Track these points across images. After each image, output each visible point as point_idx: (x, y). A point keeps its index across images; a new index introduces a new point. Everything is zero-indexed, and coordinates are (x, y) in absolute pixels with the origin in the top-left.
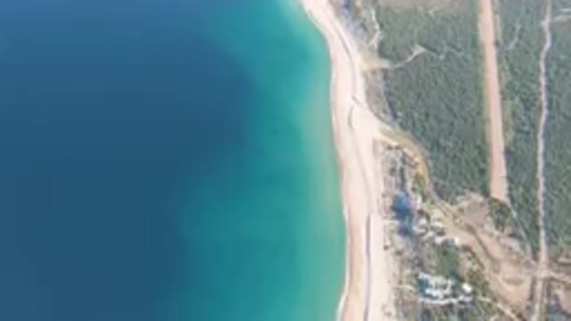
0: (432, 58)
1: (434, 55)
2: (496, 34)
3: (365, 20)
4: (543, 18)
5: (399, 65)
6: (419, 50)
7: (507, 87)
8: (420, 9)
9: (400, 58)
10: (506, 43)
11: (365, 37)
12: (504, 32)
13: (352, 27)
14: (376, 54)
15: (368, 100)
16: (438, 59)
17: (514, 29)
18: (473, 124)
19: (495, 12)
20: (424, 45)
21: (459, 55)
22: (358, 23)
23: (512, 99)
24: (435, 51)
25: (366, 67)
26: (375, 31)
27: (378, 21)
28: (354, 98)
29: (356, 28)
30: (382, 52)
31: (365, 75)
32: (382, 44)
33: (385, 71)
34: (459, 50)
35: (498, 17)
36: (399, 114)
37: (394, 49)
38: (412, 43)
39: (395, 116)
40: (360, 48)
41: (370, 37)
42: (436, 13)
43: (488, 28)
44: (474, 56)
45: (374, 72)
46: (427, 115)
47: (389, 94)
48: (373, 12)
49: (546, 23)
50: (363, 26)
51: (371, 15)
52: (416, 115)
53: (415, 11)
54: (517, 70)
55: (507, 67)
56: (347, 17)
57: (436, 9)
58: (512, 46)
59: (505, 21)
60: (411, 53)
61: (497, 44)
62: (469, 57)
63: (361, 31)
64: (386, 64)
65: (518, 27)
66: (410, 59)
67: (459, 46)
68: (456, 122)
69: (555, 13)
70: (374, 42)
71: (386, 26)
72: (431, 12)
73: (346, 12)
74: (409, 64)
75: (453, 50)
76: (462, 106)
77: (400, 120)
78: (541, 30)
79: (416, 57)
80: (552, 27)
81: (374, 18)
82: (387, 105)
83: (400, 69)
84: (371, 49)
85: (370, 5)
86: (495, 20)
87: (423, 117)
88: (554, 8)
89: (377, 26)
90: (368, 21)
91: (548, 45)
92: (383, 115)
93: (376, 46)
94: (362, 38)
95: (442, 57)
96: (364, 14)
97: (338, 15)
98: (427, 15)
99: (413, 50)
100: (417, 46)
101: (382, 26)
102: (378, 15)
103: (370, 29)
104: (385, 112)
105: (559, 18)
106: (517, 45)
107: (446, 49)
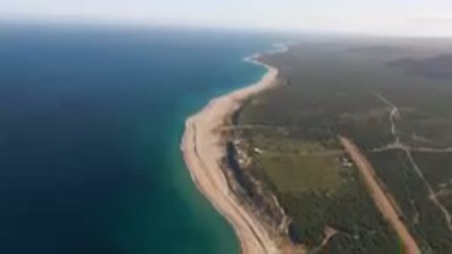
0: (347, 238)
1: (348, 236)
2: (396, 211)
3: (268, 206)
4: (427, 193)
6: (330, 232)
8: (318, 193)
9: (316, 243)
10: (410, 218)
11: (274, 224)
12: (403, 209)
13: (258, 213)
14: (288, 238)
16: (354, 240)
17: (410, 205)
19: (385, 192)
20: (334, 226)
21: (374, 232)
22: (262, 210)
24: (345, 230)
26: (281, 216)
27: (281, 205)
29: (262, 214)
32: (291, 228)
34: (370, 229)
35: (388, 195)
37: (306, 232)
38: (323, 226)
40: (271, 236)
41: (279, 223)
42: (333, 195)
43: (387, 207)
44: (386, 232)
48: (275, 198)
49: (433, 197)
50: (269, 212)
51: (273, 202)
53: (313, 195)
55: (425, 242)
56: (251, 205)
57: (332, 191)
58: (416, 220)
59: (397, 198)
60: (324, 236)
61: (401, 218)
62: (383, 235)
63: (268, 218)
65: (412, 202)
66: (325, 242)
67: (367, 223)
69: (436, 190)
70: (284, 226)
71: (290, 210)
72: (328, 195)
73: (249, 198)
74: (325, 247)
75: (365, 229)
78: (432, 203)
79: (331, 239)
80: (438, 198)
81: (277, 203)
84: (282, 234)
85: (270, 192)
86: (388, 199)
88: (431, 184)
89: (282, 211)
90: (272, 206)
91: (448, 217)
93: (287, 231)
94: (270, 223)
95: (356, 237)
96: (266, 200)
97: (241, 203)
98: (325, 198)
99: (326, 232)
100: (328, 228)
101: (286, 211)
102: (280, 200)
103: (276, 214)
105: (442, 192)
106: (420, 219)
107: (356, 228)
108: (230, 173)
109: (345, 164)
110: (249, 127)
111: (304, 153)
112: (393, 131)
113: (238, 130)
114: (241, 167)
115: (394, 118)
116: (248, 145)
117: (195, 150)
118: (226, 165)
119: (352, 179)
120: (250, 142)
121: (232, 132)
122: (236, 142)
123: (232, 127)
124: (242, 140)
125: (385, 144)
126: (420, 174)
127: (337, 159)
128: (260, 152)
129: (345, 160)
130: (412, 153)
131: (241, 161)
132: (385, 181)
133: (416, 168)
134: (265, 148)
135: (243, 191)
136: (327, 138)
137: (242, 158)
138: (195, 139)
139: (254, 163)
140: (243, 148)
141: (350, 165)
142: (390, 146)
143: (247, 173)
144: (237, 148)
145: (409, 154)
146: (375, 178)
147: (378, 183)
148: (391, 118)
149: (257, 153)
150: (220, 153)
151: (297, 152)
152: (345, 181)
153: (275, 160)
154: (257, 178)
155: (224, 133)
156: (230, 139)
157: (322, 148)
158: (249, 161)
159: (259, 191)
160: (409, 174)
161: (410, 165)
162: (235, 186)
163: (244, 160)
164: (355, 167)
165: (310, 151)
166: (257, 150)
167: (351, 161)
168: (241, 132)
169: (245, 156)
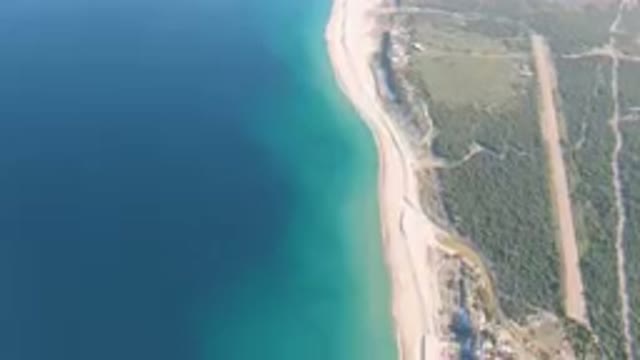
0: (491, 157)
1: (493, 154)
2: (560, 133)
3: (417, 116)
4: (611, 116)
5: (455, 164)
6: (477, 148)
7: (578, 190)
8: (476, 106)
9: (458, 158)
10: (573, 142)
11: (418, 135)
12: (569, 129)
13: (403, 123)
14: (430, 153)
15: (421, 201)
16: (498, 160)
17: (580, 128)
18: (542, 232)
19: (558, 110)
20: (483, 144)
21: (523, 153)
22: (409, 118)
23: (583, 203)
24: (493, 149)
25: (418, 166)
26: (428, 127)
27: (431, 116)
28: (406, 199)
29: (408, 124)
30: (436, 149)
31: (417, 174)
32: (436, 142)
33: (438, 170)
34: (520, 149)
35: (561, 115)
36: (457, 218)
37: (450, 148)
38: (470, 142)
39: (452, 220)
40: (413, 145)
41: (423, 134)
42: (493, 109)
43: (552, 127)
44: (537, 154)
45: (428, 172)
46: (488, 219)
47: (445, 195)
48: (425, 107)
49: (614, 121)
50: (415, 122)
51: (423, 111)
52: (476, 220)
53: (470, 107)
54: (585, 171)
55: (575, 168)
56: (397, 112)
57: (495, 105)
58: (579, 145)
59: (569, 119)
60: (468, 152)
61: (562, 142)
62: (532, 156)
63: (412, 127)
64: (440, 163)
65: (584, 126)
66: (467, 158)
67: (520, 145)
68: (521, 228)
69: (624, 113)
70: (428, 140)
71: (440, 123)
72: (489, 109)
73: (396, 106)
74: (464, 164)
75: (515, 150)
76: (528, 211)
77: (457, 224)
78: (609, 128)
79: (474, 157)
80: (621, 125)
81: (426, 114)
82: (442, 207)
83: (458, 168)
84: (424, 147)
85: (421, 100)
86: (558, 119)
87: (484, 222)
88: (622, 105)
89: (430, 122)
90: (421, 116)
91: (619, 145)
92: (439, 220)
93: (429, 144)
94: (413, 134)
95: (502, 157)
96: (416, 109)
97: (388, 111)
98: (484, 112)
99: (471, 148)
100: (474, 143)
101: (435, 123)
102: (431, 110)
103: (422, 126)
104: (440, 215)
105: (629, 118)
106: (584, 145)
107: (506, 147)
108: (380, 73)
109: (523, 73)
110: (416, 10)
111: (476, 54)
112: (613, 28)
113: (399, 14)
114: (394, 67)
115: (625, 6)
116: (407, 38)
117: (343, 40)
118: (377, 64)
119: (524, 92)
120: (412, 33)
121: (391, 18)
122: (394, 32)
123: (392, 9)
124: (402, 29)
125: (591, 46)
126: (615, 93)
127: (516, 66)
128: (422, 49)
129: (526, 67)
130: (621, 62)
131: (395, 60)
132: (564, 96)
133: (614, 84)
134: (430, 44)
135: (392, 97)
136: (515, 34)
137: (397, 56)
138: (344, 25)
139: (410, 64)
140: (401, 41)
141: (529, 74)
142: (596, 51)
143: (400, 76)
144: (393, 41)
145: (616, 63)
146: (554, 93)
147: (555, 99)
148: (621, 7)
149: (417, 49)
150: (372, 46)
151: (468, 51)
152: (514, 94)
153: (437, 60)
154: (411, 82)
155: (381, 18)
156: (386, 28)
157: (504, 48)
158: (406, 59)
159: (410, 98)
160: (600, 92)
161: (608, 79)
162: (384, 89)
163: (399, 57)
164: (535, 76)
165: (485, 53)
166: (418, 45)
167: (533, 68)
168: (404, 17)
169: (402, 53)
